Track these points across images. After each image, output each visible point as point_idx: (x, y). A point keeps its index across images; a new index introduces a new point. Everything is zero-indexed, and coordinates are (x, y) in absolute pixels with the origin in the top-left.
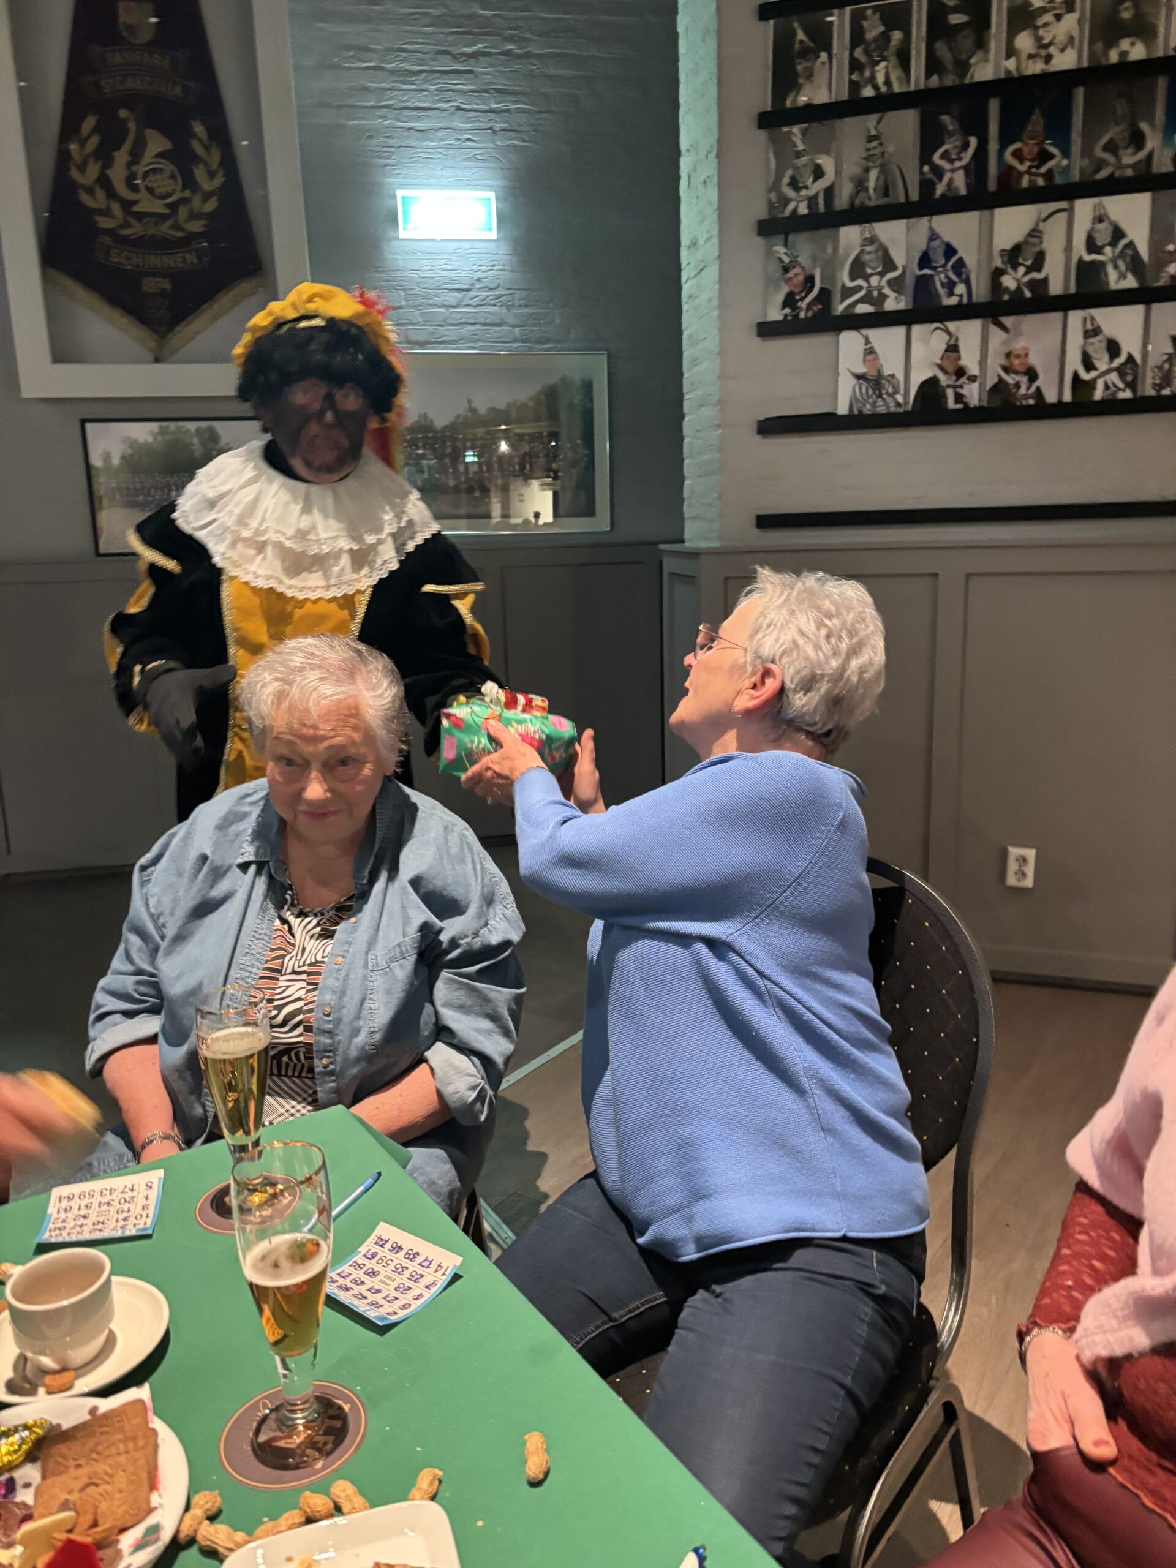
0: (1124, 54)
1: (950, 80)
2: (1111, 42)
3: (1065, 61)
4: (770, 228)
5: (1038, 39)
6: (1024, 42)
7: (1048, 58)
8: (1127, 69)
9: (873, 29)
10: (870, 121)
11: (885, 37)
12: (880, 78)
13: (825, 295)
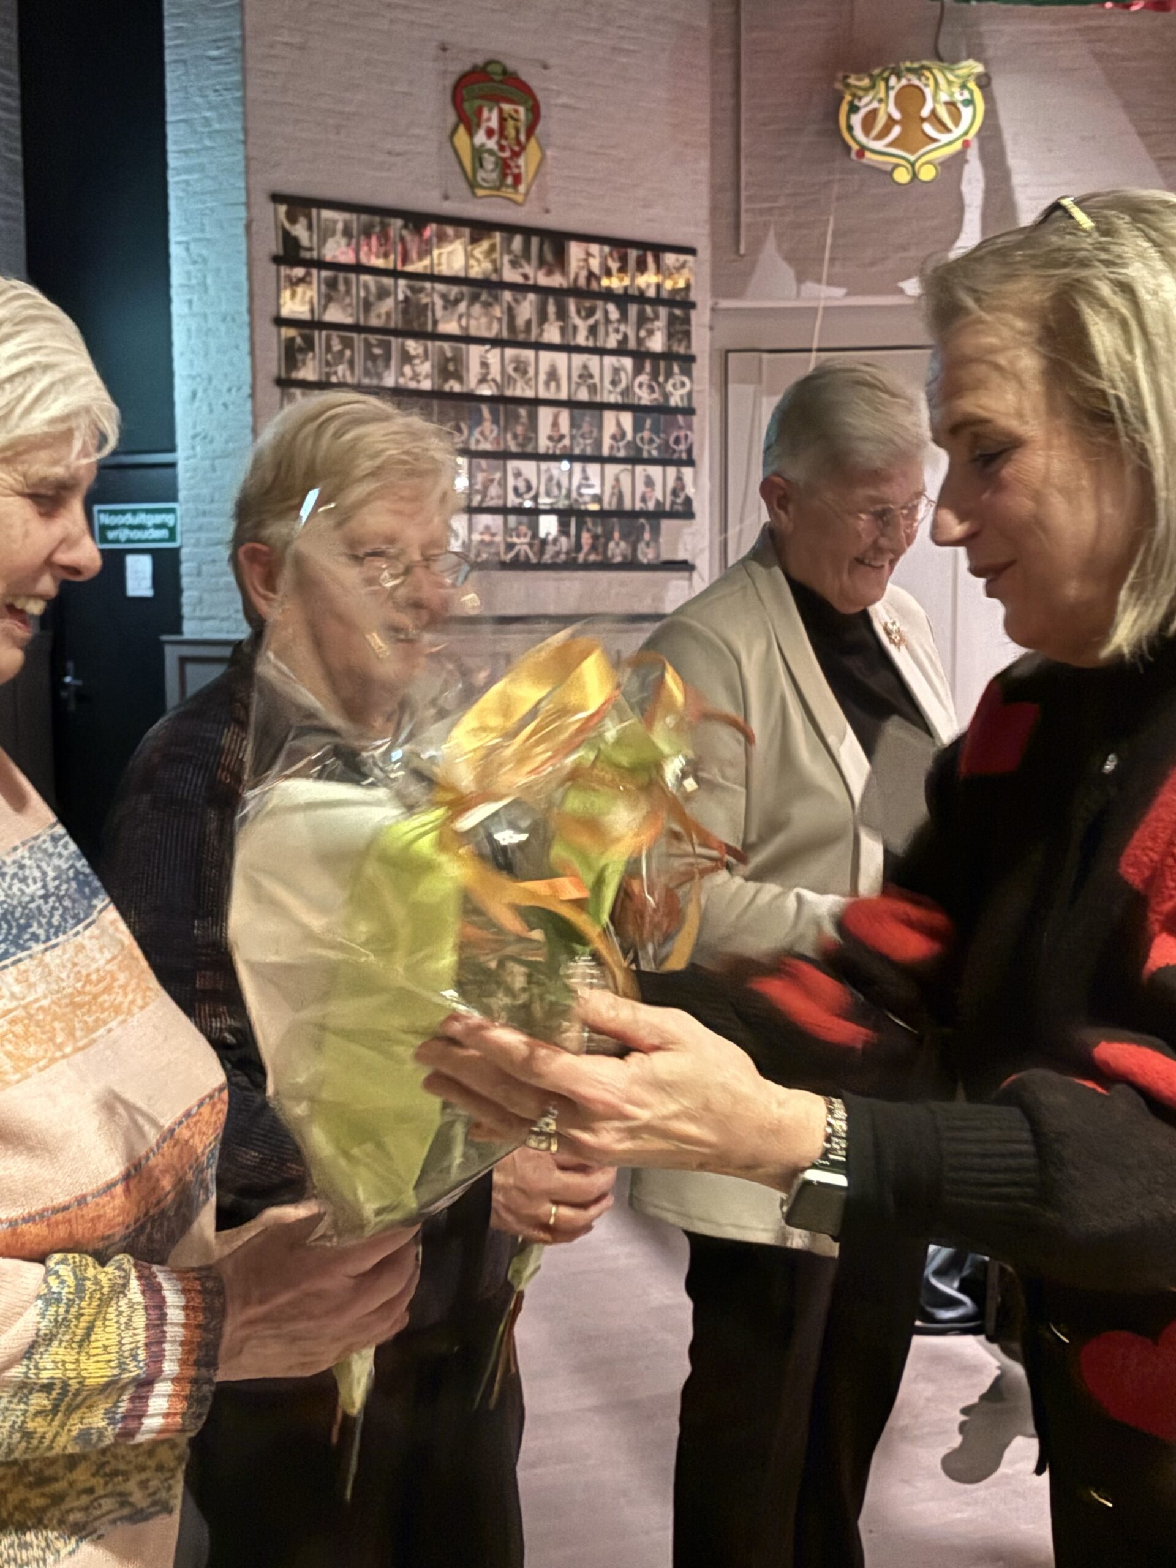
0: (451, 388)
1: (375, 382)
2: (446, 380)
3: (426, 385)
5: (414, 371)
6: (407, 370)
7: (419, 382)
8: (452, 396)
9: (337, 346)
11: (341, 353)
12: (340, 373)
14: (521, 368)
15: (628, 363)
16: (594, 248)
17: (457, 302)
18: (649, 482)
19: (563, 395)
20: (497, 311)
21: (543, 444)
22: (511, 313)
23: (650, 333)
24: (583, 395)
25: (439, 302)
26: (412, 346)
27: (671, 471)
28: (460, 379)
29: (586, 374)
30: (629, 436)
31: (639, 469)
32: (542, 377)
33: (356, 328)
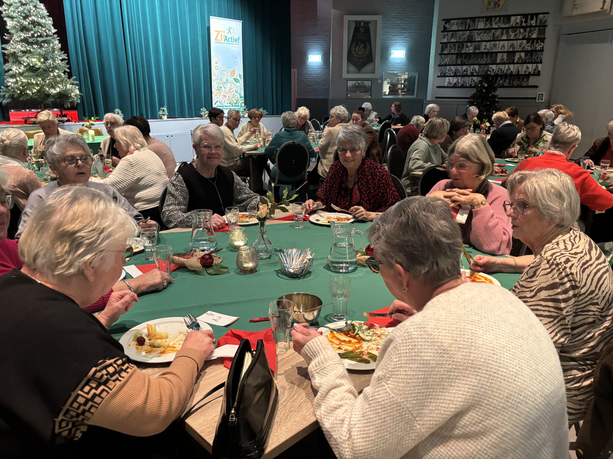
1: (459, 52)
2: (476, 50)
3: (471, 51)
4: (439, 66)
5: (469, 49)
6: (467, 49)
7: (469, 51)
8: (477, 53)
9: (452, 46)
10: (451, 56)
12: (452, 51)
13: (445, 73)
14: (495, 46)
15: (525, 41)
16: (519, 17)
17: (481, 34)
18: (527, 68)
19: (506, 50)
20: (490, 34)
21: (498, 61)
22: (494, 34)
23: (533, 34)
24: (511, 50)
25: (476, 34)
26: (469, 44)
27: (535, 65)
28: (479, 49)
29: (512, 45)
30: (523, 57)
31: (525, 65)
32: (500, 47)
33: (457, 42)
